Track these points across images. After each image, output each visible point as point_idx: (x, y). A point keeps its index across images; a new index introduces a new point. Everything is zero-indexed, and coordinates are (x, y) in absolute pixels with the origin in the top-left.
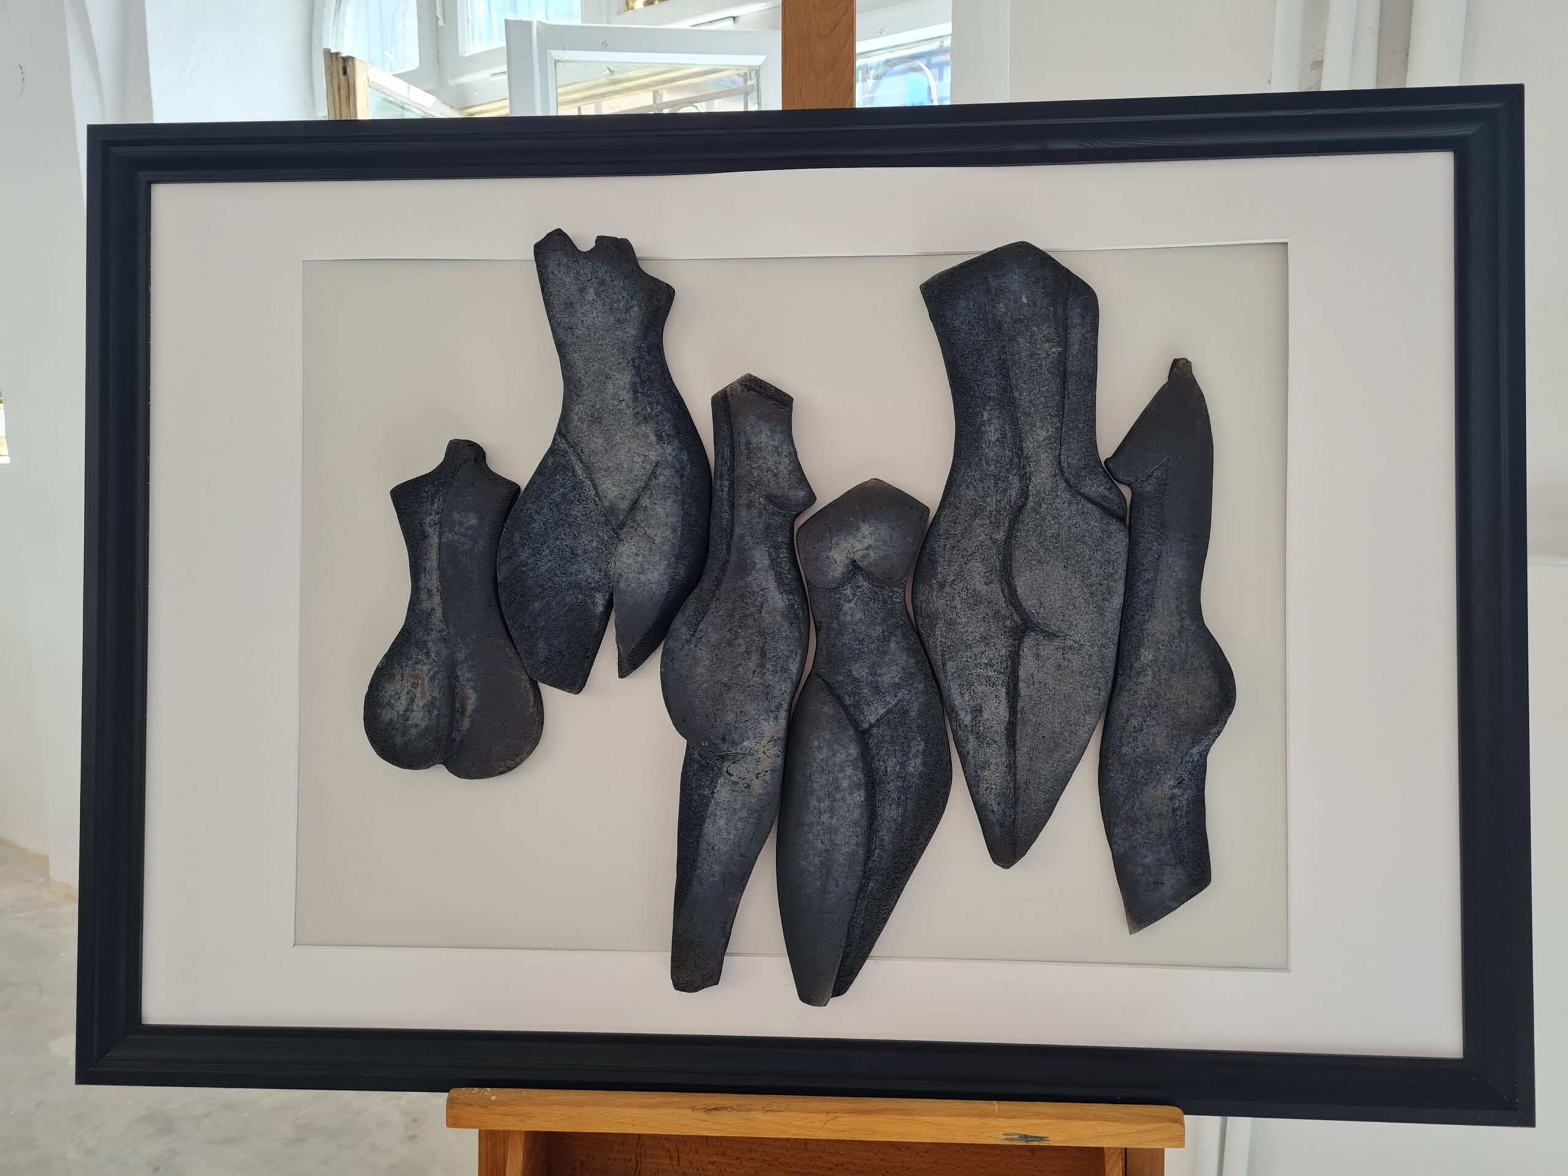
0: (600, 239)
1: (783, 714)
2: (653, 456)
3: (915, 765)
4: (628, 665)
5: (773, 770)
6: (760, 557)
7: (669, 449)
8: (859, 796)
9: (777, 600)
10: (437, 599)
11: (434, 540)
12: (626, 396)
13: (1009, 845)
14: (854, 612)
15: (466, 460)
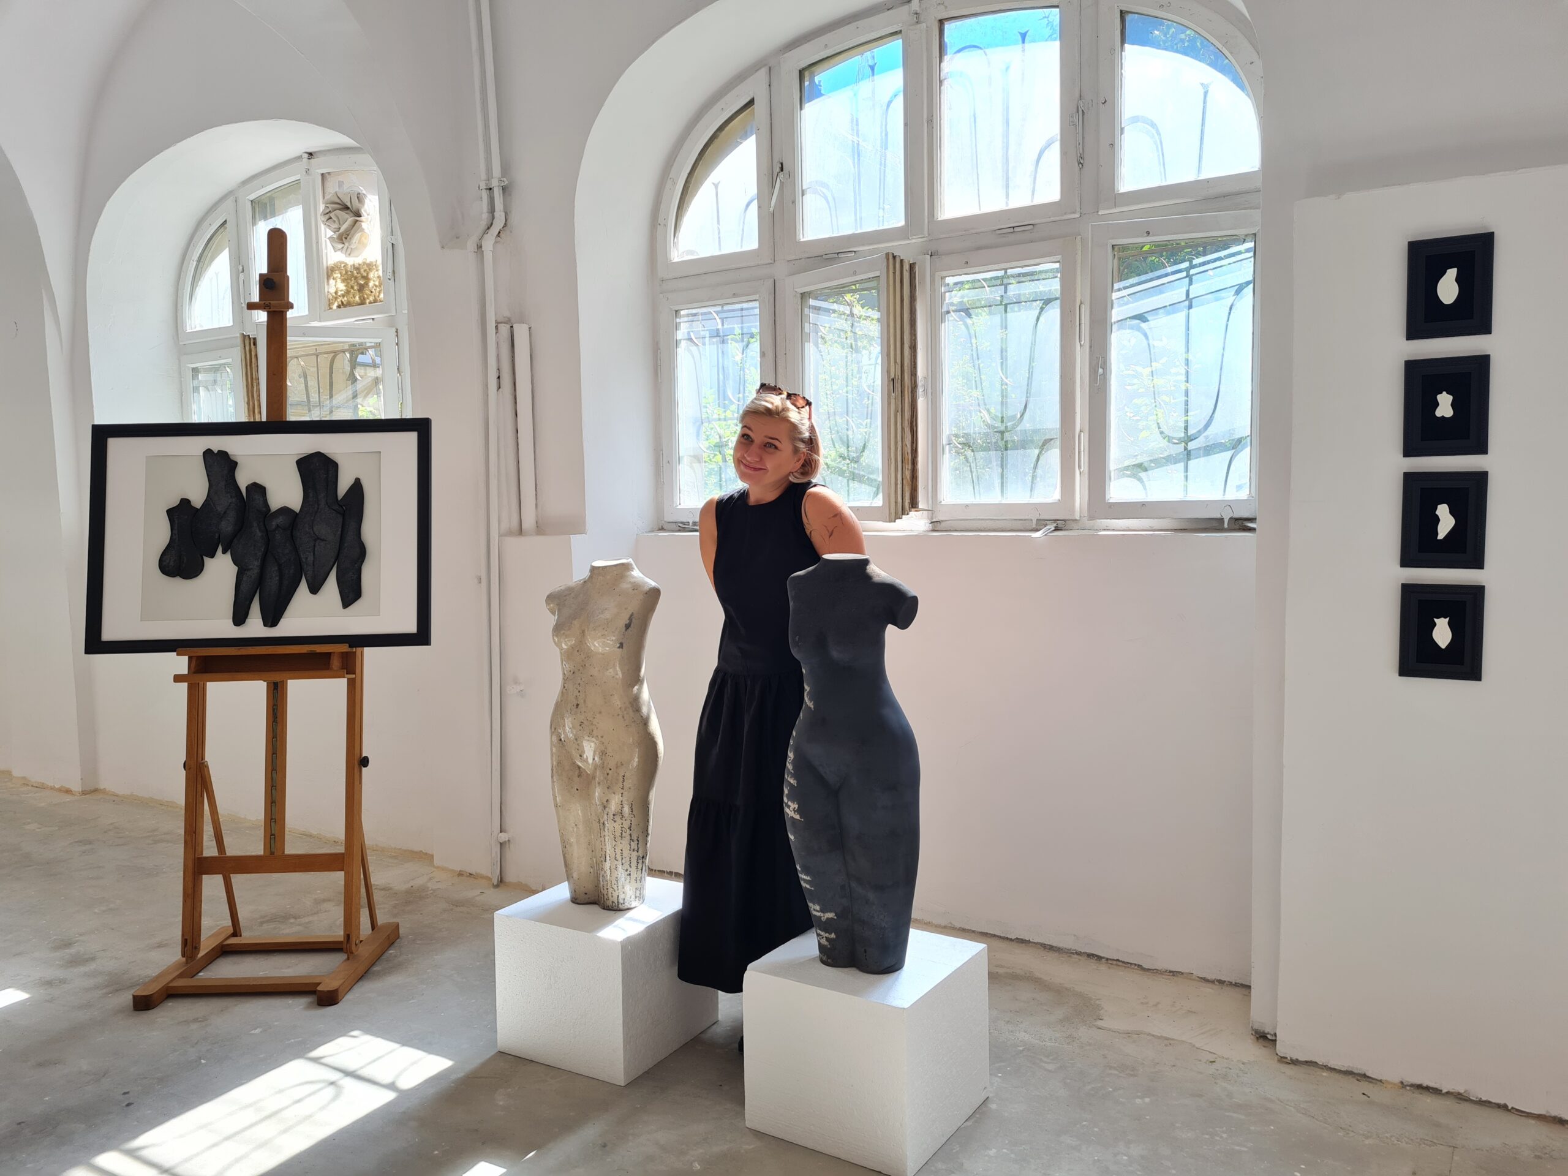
0: (219, 451)
1: (260, 560)
2: (230, 501)
3: (292, 571)
4: (224, 552)
5: (257, 573)
6: (255, 524)
7: (234, 500)
8: (277, 578)
9: (259, 534)
10: (177, 536)
11: (176, 522)
12: (224, 487)
13: (314, 589)
14: (278, 537)
15: (185, 503)
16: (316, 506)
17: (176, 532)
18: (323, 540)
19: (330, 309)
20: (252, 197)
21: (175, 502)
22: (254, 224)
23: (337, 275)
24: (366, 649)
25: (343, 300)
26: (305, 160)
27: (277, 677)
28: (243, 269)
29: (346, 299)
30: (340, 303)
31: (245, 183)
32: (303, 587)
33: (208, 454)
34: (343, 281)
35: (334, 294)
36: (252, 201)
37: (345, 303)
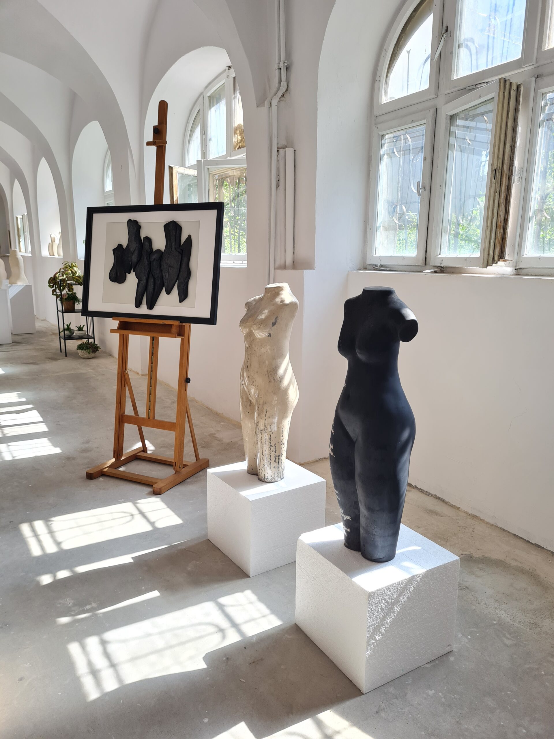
0: (133, 220)
1: (146, 276)
2: (136, 246)
3: (159, 282)
4: (133, 272)
5: (145, 283)
6: (145, 258)
7: (138, 245)
8: (153, 285)
9: (147, 262)
10: (116, 262)
11: (116, 255)
12: (134, 239)
13: (168, 292)
14: (154, 264)
15: (120, 246)
16: (171, 249)
17: (115, 260)
18: (172, 267)
19: (235, 150)
20: (209, 94)
21: (116, 246)
22: (210, 108)
23: (238, 132)
24: (192, 324)
25: (240, 145)
26: (227, 70)
27: (154, 335)
28: (205, 133)
29: (241, 144)
30: (239, 147)
31: (206, 87)
32: (164, 291)
33: (130, 221)
34: (240, 134)
35: (236, 142)
36: (209, 97)
37: (240, 146)
